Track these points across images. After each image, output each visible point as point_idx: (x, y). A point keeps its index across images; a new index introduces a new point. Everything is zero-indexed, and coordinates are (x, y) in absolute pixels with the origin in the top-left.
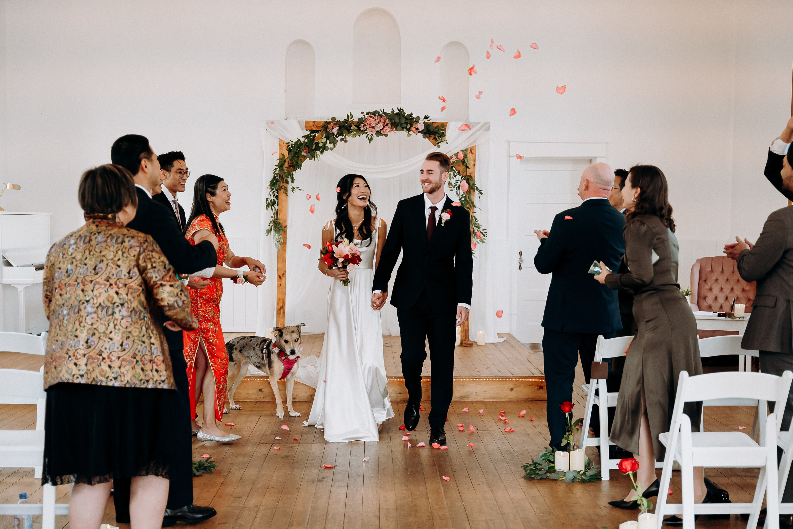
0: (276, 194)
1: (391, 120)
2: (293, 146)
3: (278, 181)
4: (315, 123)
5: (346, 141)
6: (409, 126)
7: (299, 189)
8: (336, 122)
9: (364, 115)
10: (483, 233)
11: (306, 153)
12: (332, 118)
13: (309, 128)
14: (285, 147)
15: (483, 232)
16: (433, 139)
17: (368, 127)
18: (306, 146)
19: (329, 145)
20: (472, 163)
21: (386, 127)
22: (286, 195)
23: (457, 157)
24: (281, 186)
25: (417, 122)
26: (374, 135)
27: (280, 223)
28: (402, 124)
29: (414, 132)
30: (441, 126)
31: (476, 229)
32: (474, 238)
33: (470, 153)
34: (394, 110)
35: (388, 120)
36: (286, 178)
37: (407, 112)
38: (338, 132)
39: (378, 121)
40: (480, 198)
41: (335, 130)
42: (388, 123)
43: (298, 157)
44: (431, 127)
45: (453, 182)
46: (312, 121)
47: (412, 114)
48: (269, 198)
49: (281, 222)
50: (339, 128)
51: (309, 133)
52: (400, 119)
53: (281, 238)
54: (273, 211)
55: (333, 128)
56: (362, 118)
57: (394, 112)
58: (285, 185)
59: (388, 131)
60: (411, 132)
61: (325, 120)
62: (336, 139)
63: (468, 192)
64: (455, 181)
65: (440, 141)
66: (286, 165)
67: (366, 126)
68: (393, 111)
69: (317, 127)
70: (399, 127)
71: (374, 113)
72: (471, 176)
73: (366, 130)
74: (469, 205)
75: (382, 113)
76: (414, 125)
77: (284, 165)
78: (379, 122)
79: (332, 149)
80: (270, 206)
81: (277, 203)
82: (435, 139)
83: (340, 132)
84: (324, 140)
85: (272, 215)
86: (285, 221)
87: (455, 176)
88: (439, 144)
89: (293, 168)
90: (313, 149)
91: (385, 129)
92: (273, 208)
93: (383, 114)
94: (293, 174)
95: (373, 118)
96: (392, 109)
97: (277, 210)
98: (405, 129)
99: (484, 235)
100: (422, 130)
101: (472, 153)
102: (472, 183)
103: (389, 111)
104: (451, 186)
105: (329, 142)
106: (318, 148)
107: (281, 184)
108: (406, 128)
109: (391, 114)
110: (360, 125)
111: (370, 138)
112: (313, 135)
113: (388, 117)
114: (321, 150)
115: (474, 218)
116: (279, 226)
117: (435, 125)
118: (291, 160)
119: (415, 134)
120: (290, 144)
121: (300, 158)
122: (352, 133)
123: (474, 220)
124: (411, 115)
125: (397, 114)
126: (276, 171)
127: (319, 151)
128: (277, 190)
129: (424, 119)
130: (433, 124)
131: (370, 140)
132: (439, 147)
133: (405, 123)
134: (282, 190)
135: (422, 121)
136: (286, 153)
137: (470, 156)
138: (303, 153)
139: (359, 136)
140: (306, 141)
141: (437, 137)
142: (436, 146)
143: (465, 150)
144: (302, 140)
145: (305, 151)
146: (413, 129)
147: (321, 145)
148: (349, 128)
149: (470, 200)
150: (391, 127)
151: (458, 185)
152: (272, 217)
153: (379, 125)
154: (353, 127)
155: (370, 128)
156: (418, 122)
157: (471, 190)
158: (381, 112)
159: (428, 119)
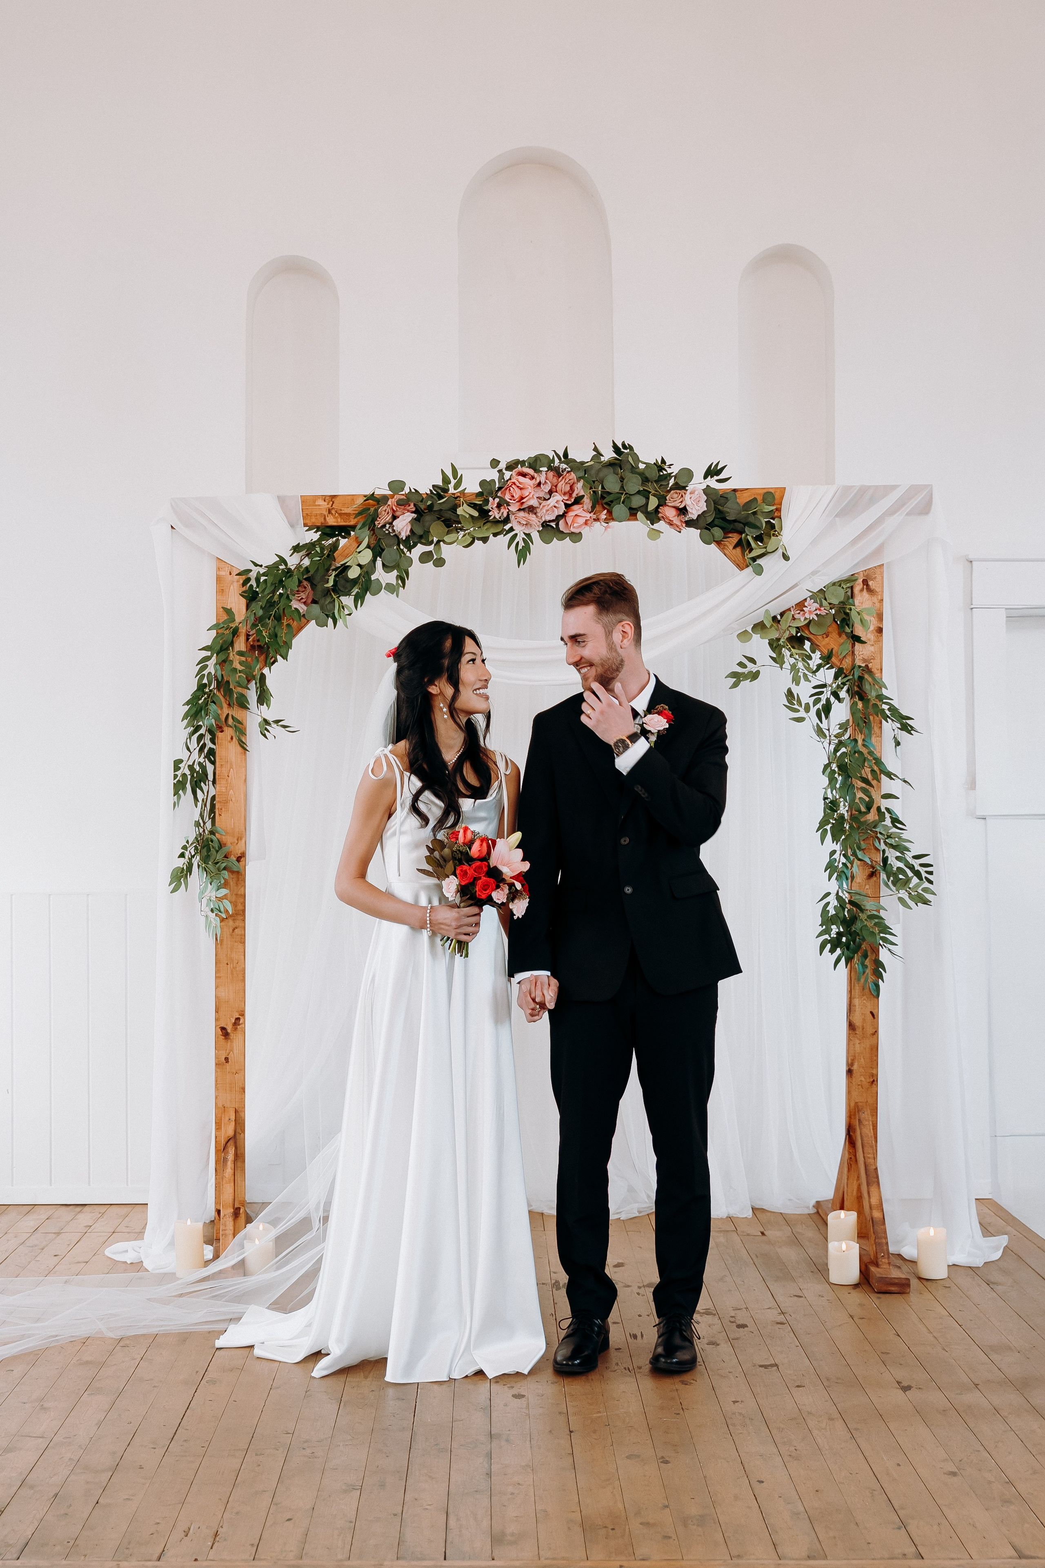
0: (210, 745)
1: (591, 484)
2: (263, 579)
3: (213, 702)
4: (336, 501)
5: (440, 563)
6: (653, 503)
7: (284, 727)
8: (406, 495)
9: (500, 471)
10: (917, 867)
11: (305, 603)
12: (391, 484)
13: (313, 520)
14: (235, 584)
15: (916, 863)
16: (735, 547)
17: (514, 508)
18: (306, 579)
19: (380, 575)
20: (873, 625)
21: (575, 507)
22: (239, 749)
23: (821, 605)
24: (223, 718)
25: (680, 487)
26: (535, 536)
27: (221, 845)
28: (629, 496)
29: (671, 524)
30: (764, 502)
31: (892, 854)
32: (887, 886)
33: (862, 590)
34: (602, 451)
35: (580, 485)
36: (240, 690)
37: (647, 455)
38: (411, 531)
39: (547, 488)
40: (898, 744)
41: (403, 525)
42: (582, 493)
43: (278, 618)
44: (729, 504)
45: (804, 691)
46: (324, 498)
47: (663, 461)
48: (185, 759)
49: (224, 839)
50: (414, 515)
51: (314, 536)
52: (622, 479)
53: (225, 897)
54: (199, 804)
55: (395, 518)
56: (493, 481)
57: (602, 459)
58: (237, 713)
59: (581, 521)
60: (661, 525)
61: (368, 492)
62: (408, 554)
63: (862, 724)
64: (814, 687)
65: (763, 551)
66: (240, 644)
67: (508, 504)
68: (599, 454)
69: (340, 514)
70: (619, 509)
71: (535, 463)
72: (867, 669)
73: (507, 520)
74: (868, 770)
75: (561, 462)
76: (673, 499)
77: (232, 644)
78: (550, 492)
79: (391, 588)
80: (188, 786)
81: (211, 777)
82: (743, 545)
83: (419, 531)
84: (366, 556)
85: (197, 817)
86: (241, 837)
87: (814, 672)
88: (759, 561)
89: (263, 657)
90: (328, 589)
91: (571, 514)
92: (198, 791)
93: (564, 466)
94: (263, 677)
95: (533, 478)
96: (596, 449)
97: (213, 798)
98: (640, 515)
99: (918, 874)
100: (699, 516)
101: (870, 590)
102: (874, 694)
103: (582, 454)
104: (796, 707)
105: (384, 565)
106: (343, 585)
107: (226, 710)
108: (644, 509)
109: (592, 463)
110: (486, 502)
111: (520, 547)
112: (330, 541)
113: (581, 474)
114: (355, 591)
115: (887, 815)
116: (219, 857)
117: (743, 499)
118: (254, 625)
119: (672, 532)
120: (253, 575)
121: (285, 622)
122: (462, 533)
123: (888, 822)
124: (660, 466)
125: (611, 464)
126: (207, 666)
127: (350, 595)
128: (210, 731)
129: (705, 477)
130: (738, 494)
131: (523, 554)
132: (759, 571)
133: (639, 492)
134: (229, 732)
135: (698, 484)
136: (239, 606)
137: (862, 601)
138: (295, 604)
139: (485, 540)
140: (306, 562)
141: (749, 538)
142: (750, 568)
143: (847, 581)
144: (293, 561)
145: (303, 595)
146: (669, 512)
147: (354, 573)
148: (449, 515)
149: (871, 753)
150: (593, 507)
151: (823, 702)
152: (197, 824)
153: (552, 502)
154: (464, 510)
155: (522, 514)
156: (684, 488)
157: (871, 718)
158: (557, 461)
159: (721, 477)
